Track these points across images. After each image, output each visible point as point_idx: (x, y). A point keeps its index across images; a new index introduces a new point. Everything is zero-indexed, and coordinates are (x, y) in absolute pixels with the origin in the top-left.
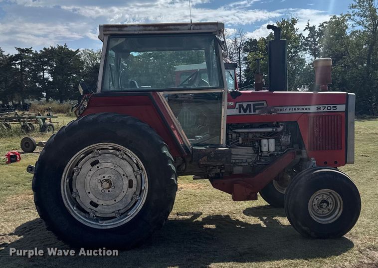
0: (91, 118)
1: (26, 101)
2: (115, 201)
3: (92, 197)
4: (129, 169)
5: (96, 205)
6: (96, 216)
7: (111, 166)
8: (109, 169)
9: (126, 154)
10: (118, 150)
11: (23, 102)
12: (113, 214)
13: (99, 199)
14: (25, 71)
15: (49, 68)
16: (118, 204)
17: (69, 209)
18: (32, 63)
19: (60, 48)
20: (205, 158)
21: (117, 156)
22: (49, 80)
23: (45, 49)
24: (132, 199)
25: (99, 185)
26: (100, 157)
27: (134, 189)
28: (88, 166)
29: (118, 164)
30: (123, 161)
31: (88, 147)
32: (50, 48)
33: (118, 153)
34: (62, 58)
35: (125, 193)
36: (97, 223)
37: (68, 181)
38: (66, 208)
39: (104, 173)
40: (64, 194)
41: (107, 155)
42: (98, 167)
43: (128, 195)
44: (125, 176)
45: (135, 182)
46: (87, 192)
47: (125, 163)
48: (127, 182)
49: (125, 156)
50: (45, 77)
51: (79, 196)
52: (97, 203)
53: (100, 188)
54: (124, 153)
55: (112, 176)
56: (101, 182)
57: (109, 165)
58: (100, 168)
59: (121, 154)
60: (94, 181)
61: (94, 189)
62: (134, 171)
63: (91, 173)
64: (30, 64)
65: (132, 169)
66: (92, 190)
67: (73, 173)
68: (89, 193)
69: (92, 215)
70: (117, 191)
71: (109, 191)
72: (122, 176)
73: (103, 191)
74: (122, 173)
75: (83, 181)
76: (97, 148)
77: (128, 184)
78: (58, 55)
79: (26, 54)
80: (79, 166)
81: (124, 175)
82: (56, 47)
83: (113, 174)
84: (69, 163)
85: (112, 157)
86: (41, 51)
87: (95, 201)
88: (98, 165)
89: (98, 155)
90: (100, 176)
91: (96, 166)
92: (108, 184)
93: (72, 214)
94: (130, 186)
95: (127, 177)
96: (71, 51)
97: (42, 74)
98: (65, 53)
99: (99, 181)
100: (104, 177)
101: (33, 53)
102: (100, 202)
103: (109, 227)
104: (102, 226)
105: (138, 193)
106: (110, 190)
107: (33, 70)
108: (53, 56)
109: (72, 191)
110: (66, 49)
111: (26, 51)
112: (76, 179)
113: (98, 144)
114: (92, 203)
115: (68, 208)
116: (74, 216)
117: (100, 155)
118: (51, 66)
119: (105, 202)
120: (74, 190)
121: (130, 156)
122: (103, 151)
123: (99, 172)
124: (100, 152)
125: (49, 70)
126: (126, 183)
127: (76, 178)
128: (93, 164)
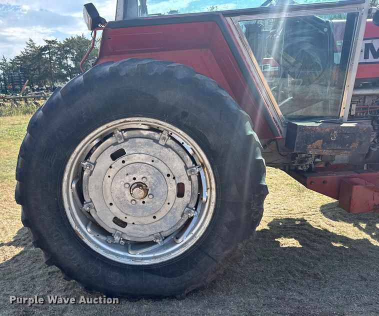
0: (107, 68)
1: (56, 85)
2: (155, 217)
3: (116, 211)
4: (178, 166)
5: (123, 224)
6: (123, 240)
7: (146, 160)
8: (143, 166)
9: (173, 139)
10: (158, 131)
11: (53, 85)
12: (150, 237)
13: (127, 214)
14: (53, 60)
15: (71, 56)
16: (159, 222)
17: (80, 233)
18: (58, 52)
19: (79, 38)
20: (319, 143)
21: (157, 141)
22: (72, 66)
23: (67, 39)
24: (182, 215)
25: (127, 192)
26: (126, 144)
27: (187, 198)
28: (106, 160)
29: (158, 155)
30: (166, 150)
31: (105, 127)
32: (71, 38)
33: (157, 136)
34: (81, 46)
35: (171, 205)
36: (127, 254)
37: (74, 185)
38: (74, 231)
39: (135, 172)
40: (70, 208)
41: (138, 140)
42: (123, 162)
43: (176, 209)
44: (171, 176)
45: (188, 187)
46: (108, 202)
47: (171, 153)
48: (175, 187)
49: (170, 142)
50: (68, 64)
51: (94, 208)
52: (124, 220)
53: (129, 198)
54: (169, 136)
55: (149, 177)
56: (131, 188)
57: (142, 158)
58: (126, 163)
59: (164, 138)
60: (118, 186)
61: (118, 198)
62: (186, 168)
63: (112, 172)
64: (56, 53)
65: (184, 164)
66: (116, 200)
67: (83, 171)
68: (111, 204)
69: (117, 238)
70: (158, 203)
71: (144, 202)
72: (166, 177)
73: (134, 202)
74: (166, 172)
75: (100, 184)
76: (120, 128)
77: (176, 191)
78: (77, 44)
79: (53, 45)
80: (92, 159)
81: (168, 175)
82: (76, 37)
83: (150, 174)
84: (73, 156)
85: (147, 144)
86: (64, 42)
87: (122, 217)
88: (123, 158)
89: (123, 140)
90: (127, 178)
91: (120, 160)
92: (142, 191)
93: (86, 240)
94: (180, 194)
95: (174, 178)
96: (88, 40)
97: (66, 61)
98: (82, 42)
99: (127, 186)
100: (135, 179)
101: (57, 44)
102: (129, 220)
103: (146, 263)
104: (134, 259)
105: (192, 205)
106: (145, 200)
107: (59, 58)
108: (73, 45)
109: (82, 200)
110: (84, 38)
111: (52, 42)
112: (88, 182)
113: (122, 120)
114: (117, 221)
115: (78, 230)
116: (89, 244)
117: (126, 140)
118: (73, 54)
119: (138, 219)
120: (87, 199)
121: (181, 141)
122: (130, 132)
123: (125, 171)
124: (125, 134)
125: (71, 57)
126: (173, 188)
127: (88, 179)
128: (114, 157)
